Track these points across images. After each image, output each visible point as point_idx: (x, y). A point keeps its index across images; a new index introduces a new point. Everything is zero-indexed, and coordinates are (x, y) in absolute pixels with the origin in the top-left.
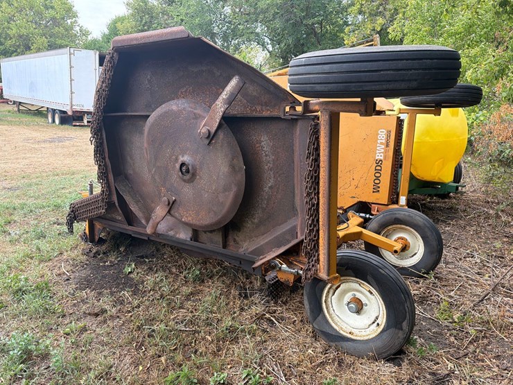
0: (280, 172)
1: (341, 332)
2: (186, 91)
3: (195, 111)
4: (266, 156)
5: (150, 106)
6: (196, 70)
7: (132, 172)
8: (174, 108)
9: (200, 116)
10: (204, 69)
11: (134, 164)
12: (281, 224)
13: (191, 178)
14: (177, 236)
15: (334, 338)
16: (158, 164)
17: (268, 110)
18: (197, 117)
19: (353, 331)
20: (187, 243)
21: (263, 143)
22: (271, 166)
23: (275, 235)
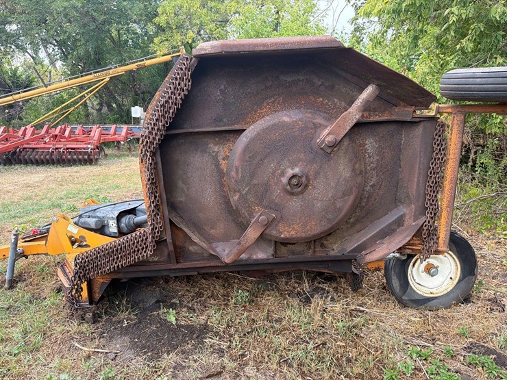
0: (385, 170)
1: (425, 295)
2: (273, 102)
3: (315, 121)
4: (370, 157)
5: (221, 120)
6: (289, 79)
7: (183, 199)
8: (286, 119)
9: (321, 125)
10: (301, 78)
11: (188, 189)
12: (380, 218)
13: (302, 190)
14: (254, 257)
15: (422, 303)
16: (255, 182)
17: (376, 115)
18: (317, 127)
19: (432, 291)
20: (270, 261)
21: (367, 146)
22: (375, 165)
23: (380, 228)
